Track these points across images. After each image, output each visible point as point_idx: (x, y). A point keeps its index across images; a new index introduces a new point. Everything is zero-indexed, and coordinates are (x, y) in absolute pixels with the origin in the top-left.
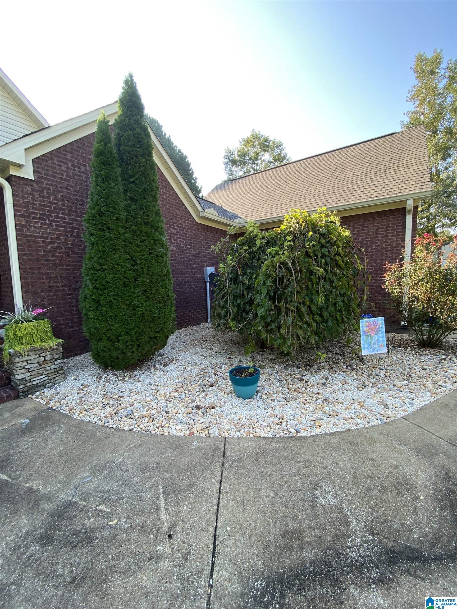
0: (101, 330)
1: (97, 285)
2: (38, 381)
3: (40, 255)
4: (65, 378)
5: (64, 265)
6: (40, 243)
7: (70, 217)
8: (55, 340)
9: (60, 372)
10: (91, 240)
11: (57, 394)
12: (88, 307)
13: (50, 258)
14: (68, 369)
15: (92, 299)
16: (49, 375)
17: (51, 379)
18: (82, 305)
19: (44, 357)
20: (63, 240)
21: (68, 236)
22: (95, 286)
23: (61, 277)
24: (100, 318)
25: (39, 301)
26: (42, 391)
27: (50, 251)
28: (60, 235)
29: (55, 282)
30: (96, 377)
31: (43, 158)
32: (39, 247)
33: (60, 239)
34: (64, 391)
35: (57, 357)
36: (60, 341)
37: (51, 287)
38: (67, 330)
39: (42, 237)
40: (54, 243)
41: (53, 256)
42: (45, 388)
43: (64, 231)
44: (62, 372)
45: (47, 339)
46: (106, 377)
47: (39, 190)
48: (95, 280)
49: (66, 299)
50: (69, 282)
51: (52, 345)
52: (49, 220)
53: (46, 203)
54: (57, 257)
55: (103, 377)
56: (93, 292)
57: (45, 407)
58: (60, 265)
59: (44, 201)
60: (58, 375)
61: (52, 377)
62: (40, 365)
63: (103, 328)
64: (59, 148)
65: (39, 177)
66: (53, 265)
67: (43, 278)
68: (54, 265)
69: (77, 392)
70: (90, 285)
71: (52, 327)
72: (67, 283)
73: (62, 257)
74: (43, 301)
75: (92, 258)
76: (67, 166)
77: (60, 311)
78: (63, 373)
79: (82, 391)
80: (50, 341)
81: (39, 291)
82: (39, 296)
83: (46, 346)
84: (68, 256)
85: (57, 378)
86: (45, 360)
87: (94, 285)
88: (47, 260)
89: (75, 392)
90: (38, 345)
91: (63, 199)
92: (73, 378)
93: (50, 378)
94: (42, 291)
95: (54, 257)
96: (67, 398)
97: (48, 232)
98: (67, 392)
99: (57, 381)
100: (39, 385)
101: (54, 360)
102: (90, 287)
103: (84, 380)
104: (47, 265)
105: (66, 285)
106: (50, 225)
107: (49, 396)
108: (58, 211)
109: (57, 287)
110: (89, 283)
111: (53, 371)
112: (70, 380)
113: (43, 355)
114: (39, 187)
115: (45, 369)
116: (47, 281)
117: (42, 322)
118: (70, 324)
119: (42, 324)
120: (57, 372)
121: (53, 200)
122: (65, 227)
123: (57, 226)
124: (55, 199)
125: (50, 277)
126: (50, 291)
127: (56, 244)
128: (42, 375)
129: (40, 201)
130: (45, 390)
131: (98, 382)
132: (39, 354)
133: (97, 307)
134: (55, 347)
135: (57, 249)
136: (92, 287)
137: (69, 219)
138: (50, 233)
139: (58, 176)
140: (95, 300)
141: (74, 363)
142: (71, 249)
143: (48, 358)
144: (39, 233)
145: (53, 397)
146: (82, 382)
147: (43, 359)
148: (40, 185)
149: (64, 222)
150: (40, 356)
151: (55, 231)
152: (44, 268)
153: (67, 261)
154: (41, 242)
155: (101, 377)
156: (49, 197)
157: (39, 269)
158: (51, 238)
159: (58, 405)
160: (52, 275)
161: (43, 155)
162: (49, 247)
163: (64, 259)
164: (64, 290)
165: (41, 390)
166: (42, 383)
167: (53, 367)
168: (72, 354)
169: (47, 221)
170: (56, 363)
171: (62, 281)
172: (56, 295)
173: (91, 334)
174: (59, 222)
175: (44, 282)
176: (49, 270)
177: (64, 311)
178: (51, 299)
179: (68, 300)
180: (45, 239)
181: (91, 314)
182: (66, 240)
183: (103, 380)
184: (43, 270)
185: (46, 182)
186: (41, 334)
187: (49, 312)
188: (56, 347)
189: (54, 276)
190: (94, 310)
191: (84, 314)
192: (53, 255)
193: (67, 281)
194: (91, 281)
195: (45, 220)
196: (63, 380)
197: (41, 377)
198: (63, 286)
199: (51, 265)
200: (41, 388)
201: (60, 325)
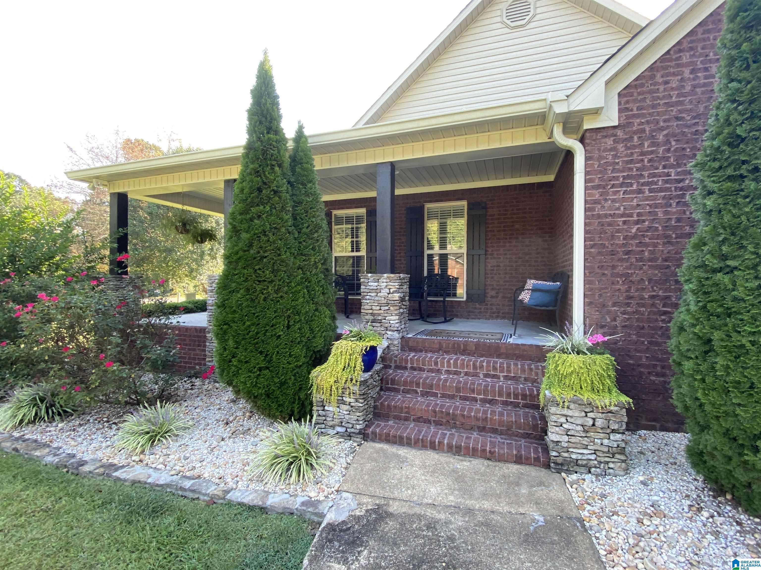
0: (708, 408)
1: (709, 305)
2: (580, 457)
3: (617, 244)
4: (627, 471)
5: (658, 259)
6: (619, 225)
7: (679, 170)
8: (615, 394)
9: (617, 456)
10: (705, 205)
11: (603, 496)
12: (684, 348)
13: (634, 248)
14: (641, 453)
15: (695, 334)
16: (598, 453)
17: (601, 462)
18: (672, 343)
19: (594, 419)
20: (660, 215)
21: (671, 205)
22: (704, 307)
23: (650, 280)
24: (709, 380)
25: (609, 320)
26: (583, 476)
27: (634, 237)
28: (656, 206)
29: (637, 290)
30: (689, 502)
31: (636, 83)
32: (618, 231)
33: (656, 214)
34: (615, 499)
35: (616, 427)
36: (624, 399)
37: (631, 298)
38: (653, 378)
39: (622, 216)
40: (644, 221)
41: (638, 245)
42: (590, 472)
43: (664, 198)
44: (623, 458)
45: (603, 390)
46: (712, 517)
47: (626, 139)
48: (705, 293)
49: (657, 320)
50: (666, 290)
51: (608, 404)
52: (638, 183)
53: (635, 157)
54: (646, 245)
55: (705, 514)
56: (698, 319)
57: (574, 513)
58: (650, 260)
59: (632, 154)
60: (613, 460)
61: (603, 460)
62: (585, 431)
63: (713, 404)
64: (668, 52)
65: (628, 117)
66: (637, 261)
67: (618, 282)
68: (641, 259)
69: (637, 515)
70: (692, 303)
71: (617, 370)
72: (661, 293)
73: (655, 245)
74: (615, 320)
75: (705, 244)
76: (680, 77)
77: (643, 342)
78: (624, 461)
79: (646, 522)
80: (607, 395)
81: (610, 304)
82: (609, 312)
83: (597, 402)
84: (669, 242)
85: (611, 465)
86: (594, 425)
87: (701, 304)
88: (628, 253)
89: (634, 513)
90: (586, 396)
91: (668, 140)
92: (641, 478)
93: (598, 459)
94: (614, 305)
95: (641, 247)
96: (615, 517)
97: (635, 204)
98: (619, 504)
99: (611, 471)
100: (580, 462)
101: (609, 431)
102: (693, 308)
103: (661, 494)
104: (627, 260)
105: (658, 296)
106: (640, 192)
107: (588, 493)
108: (656, 164)
109: (641, 299)
110: (690, 298)
111: (606, 449)
112: (635, 480)
113: (590, 415)
114: (626, 134)
115: (592, 440)
116: (623, 288)
117: (598, 358)
118: (659, 369)
119: (597, 363)
120: (613, 455)
121: (648, 147)
122: (669, 189)
123: (651, 191)
124: (653, 144)
125: (631, 281)
126: (628, 305)
127: (647, 223)
128: (587, 449)
129: (626, 156)
130: (588, 477)
131: (691, 519)
132: (586, 412)
133: (706, 352)
134: (613, 408)
135: (647, 231)
136: (696, 308)
137: (678, 174)
138: (638, 205)
139: (662, 102)
140: (699, 338)
141: (657, 445)
142: (675, 228)
143: (599, 423)
144: (618, 209)
145: (594, 499)
146: (656, 498)
147: (591, 422)
148: (627, 130)
149: (666, 182)
150: (586, 416)
151: (647, 200)
152: (622, 266)
153: (665, 252)
154: (621, 223)
155: (700, 510)
156: (642, 145)
157: (614, 267)
158: (639, 215)
159: (595, 521)
160: (634, 278)
161: (637, 79)
162: (634, 231)
163: (660, 247)
164: (653, 305)
165: (581, 473)
166: (585, 462)
167: (606, 442)
168: (658, 425)
169: (635, 187)
170: (612, 437)
171: (652, 287)
172: (637, 312)
173: (687, 408)
174: (656, 183)
175: (619, 290)
176: (630, 269)
177: (650, 343)
178: (628, 319)
179: (661, 324)
180: (628, 217)
181: (688, 365)
182: (666, 213)
183: (704, 519)
184: (620, 270)
185: (638, 121)
186: (594, 379)
187: (623, 341)
188: (616, 408)
189: (638, 278)
190: (697, 357)
191: (674, 361)
192: (640, 243)
193: (660, 289)
194: (695, 294)
195: (631, 185)
196: (622, 473)
197: (585, 451)
198: (652, 297)
199: (634, 260)
200: (583, 470)
201: (639, 365)
